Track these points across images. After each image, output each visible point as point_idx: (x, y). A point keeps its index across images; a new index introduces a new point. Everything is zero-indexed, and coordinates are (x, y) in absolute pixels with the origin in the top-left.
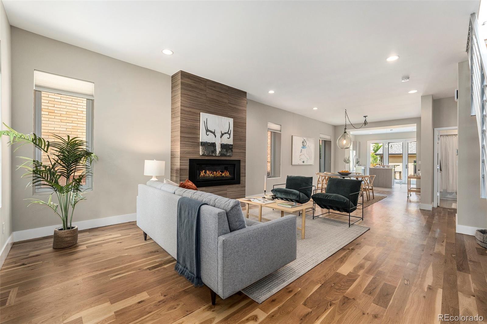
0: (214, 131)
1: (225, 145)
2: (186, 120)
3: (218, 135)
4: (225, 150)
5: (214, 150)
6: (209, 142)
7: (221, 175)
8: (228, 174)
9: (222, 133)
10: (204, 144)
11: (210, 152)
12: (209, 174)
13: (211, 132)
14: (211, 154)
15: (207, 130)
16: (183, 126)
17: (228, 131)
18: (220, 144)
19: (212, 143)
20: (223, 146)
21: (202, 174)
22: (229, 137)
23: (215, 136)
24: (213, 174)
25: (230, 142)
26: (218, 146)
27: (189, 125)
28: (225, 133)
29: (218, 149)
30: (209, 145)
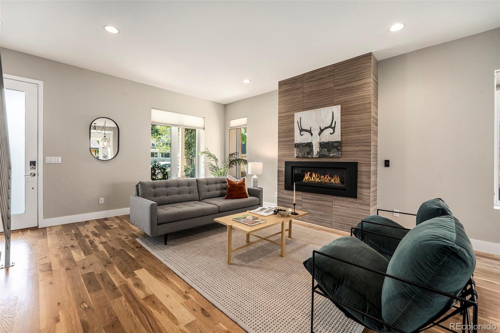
0: (310, 129)
1: (326, 143)
2: (283, 125)
3: (316, 132)
4: (326, 150)
5: (310, 150)
6: (304, 143)
7: (330, 181)
8: (339, 180)
9: (322, 129)
10: (297, 146)
11: (305, 154)
12: (315, 178)
13: (306, 131)
14: (306, 156)
15: (302, 130)
16: (281, 131)
17: (330, 124)
18: (318, 142)
19: (307, 143)
20: (323, 145)
21: (307, 177)
22: (332, 132)
23: (312, 135)
24: (320, 179)
25: (337, 137)
26: (315, 145)
27: (285, 129)
28: (326, 128)
29: (316, 149)
30: (304, 146)
